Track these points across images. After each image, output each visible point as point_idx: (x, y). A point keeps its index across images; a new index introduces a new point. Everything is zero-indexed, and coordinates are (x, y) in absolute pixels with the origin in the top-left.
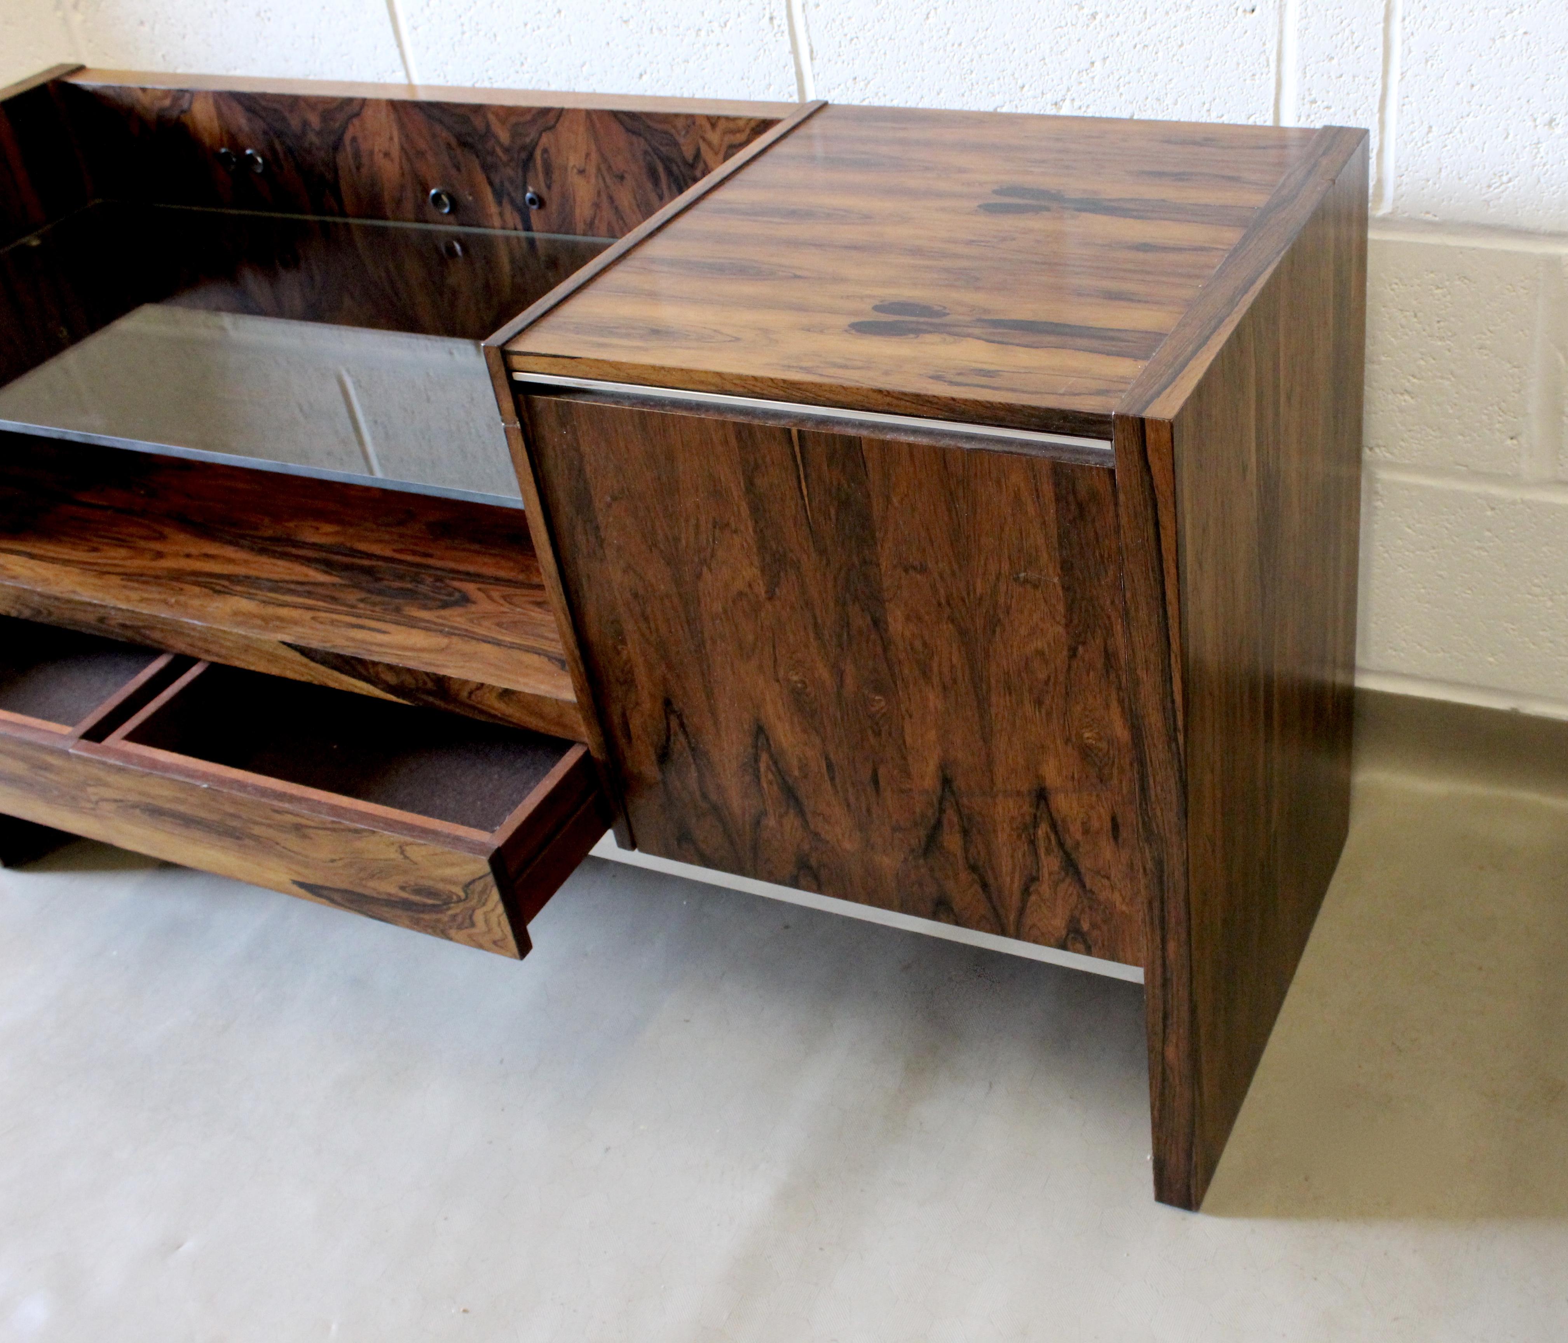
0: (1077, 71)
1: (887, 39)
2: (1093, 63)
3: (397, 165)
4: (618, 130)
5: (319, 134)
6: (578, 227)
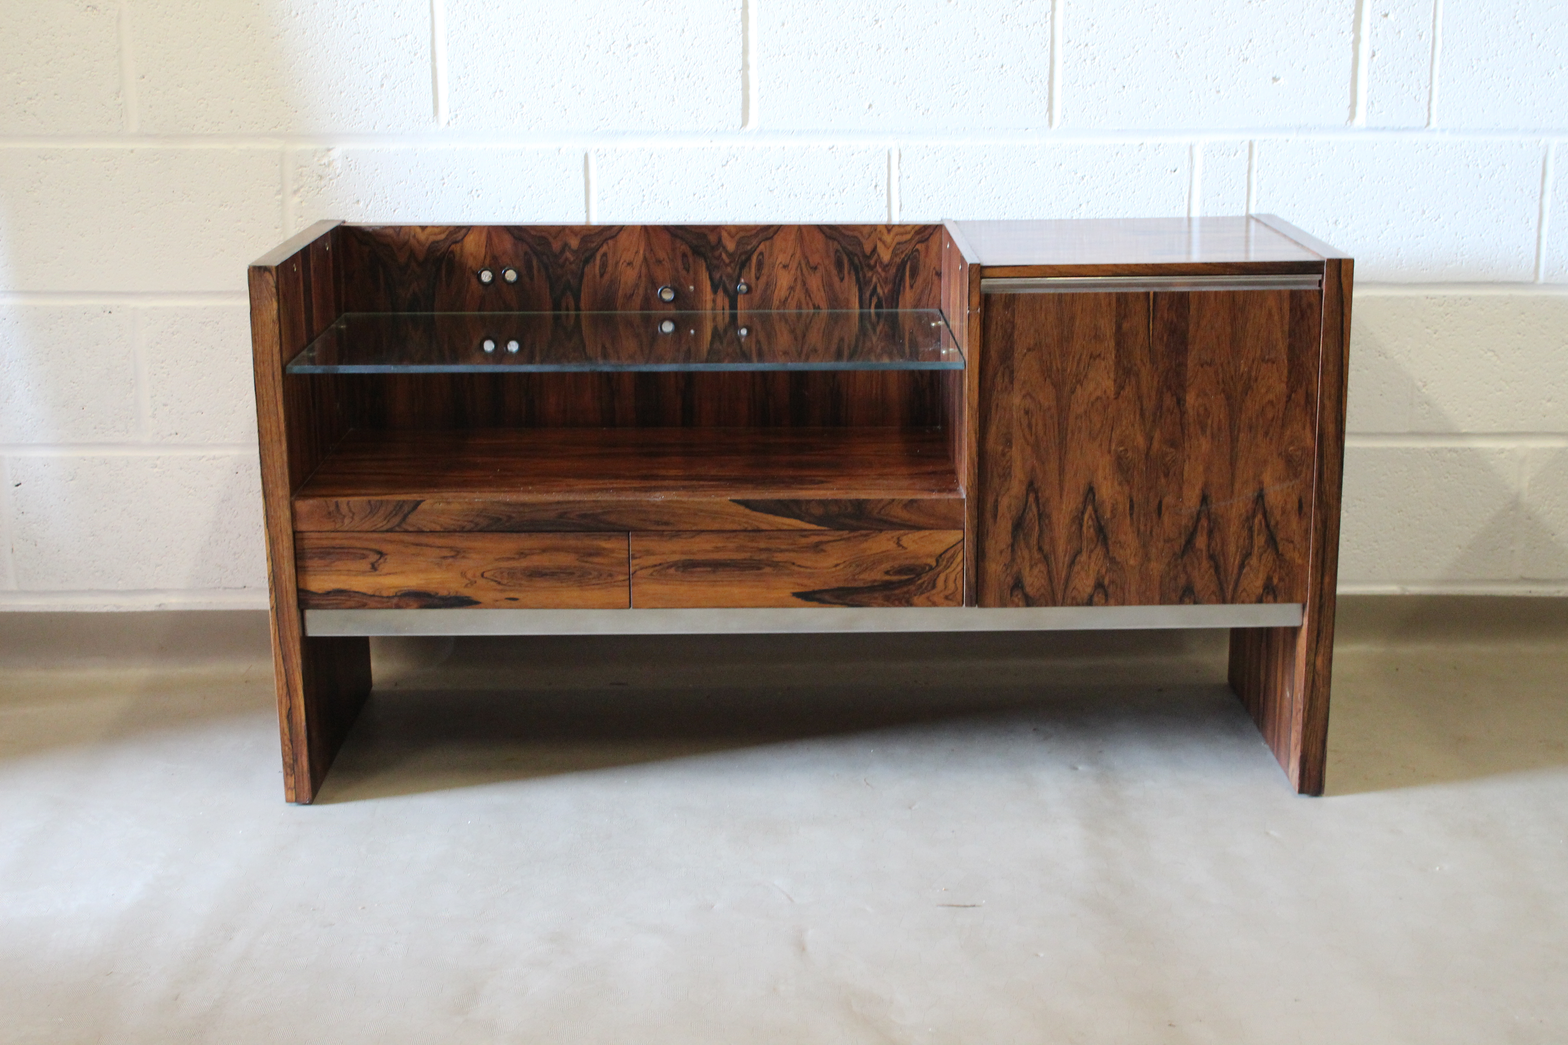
0: (1071, 210)
1: (952, 196)
2: (1080, 205)
3: (636, 271)
4: (820, 237)
5: (574, 252)
6: (774, 304)
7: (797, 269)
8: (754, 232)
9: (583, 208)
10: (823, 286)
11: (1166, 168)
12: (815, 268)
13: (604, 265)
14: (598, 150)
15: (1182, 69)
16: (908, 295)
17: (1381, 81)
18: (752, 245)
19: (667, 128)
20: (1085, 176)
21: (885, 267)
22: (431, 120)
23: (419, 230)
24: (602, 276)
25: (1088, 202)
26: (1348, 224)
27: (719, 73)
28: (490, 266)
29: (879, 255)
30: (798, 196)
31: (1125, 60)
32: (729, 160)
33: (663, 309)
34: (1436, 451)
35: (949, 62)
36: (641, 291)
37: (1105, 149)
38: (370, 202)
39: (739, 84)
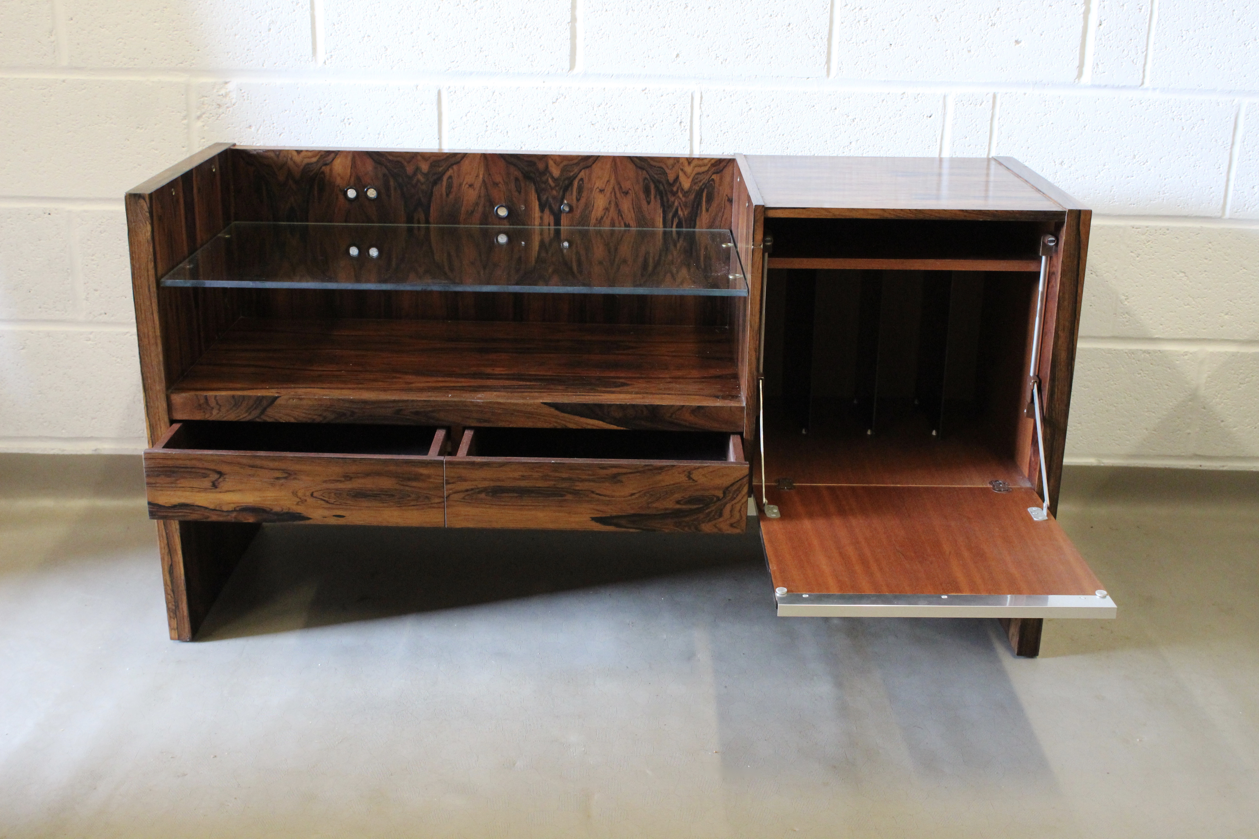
0: (843, 147)
2: (850, 143)
3: (477, 192)
4: (630, 166)
5: (426, 175)
6: (591, 222)
7: (611, 193)
8: (576, 161)
9: (436, 136)
10: (634, 208)
11: (923, 114)
12: (626, 193)
13: (450, 186)
14: (449, 87)
15: (940, 31)
16: (704, 217)
17: (1105, 46)
18: (574, 173)
19: (507, 71)
20: (855, 118)
21: (686, 193)
22: (310, 59)
23: (295, 154)
24: (447, 195)
25: (857, 141)
26: (1072, 165)
27: (552, 25)
28: (355, 185)
29: (680, 183)
30: (616, 130)
31: (892, 22)
32: (558, 98)
33: (499, 224)
34: (1132, 352)
35: (745, 20)
36: (480, 209)
37: (873, 97)
38: (260, 127)
39: (568, 34)
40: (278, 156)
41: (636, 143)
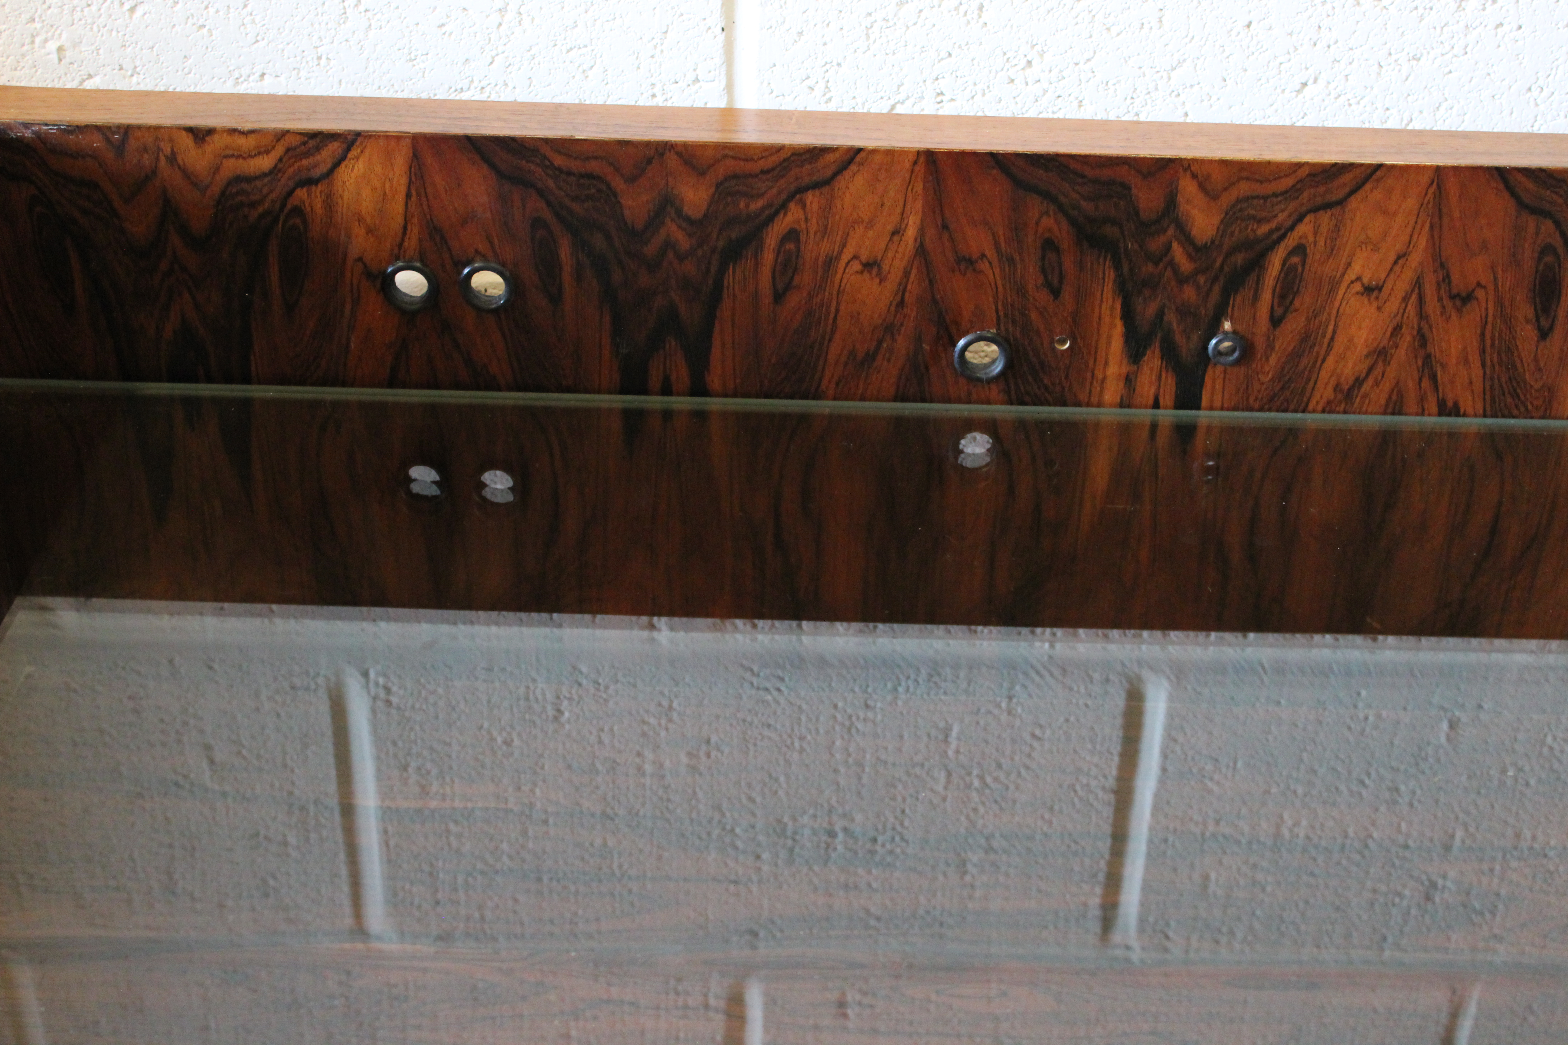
3: (891, 285)
4: (1497, 203)
5: (695, 225)
6: (1317, 395)
7: (1406, 299)
8: (1289, 182)
10: (1483, 351)
12: (1466, 298)
13: (787, 267)
18: (1273, 225)
23: (187, 141)
24: (778, 297)
28: (423, 254)
33: (969, 400)
36: (902, 344)
40: (120, 149)
41: (1455, 51)
